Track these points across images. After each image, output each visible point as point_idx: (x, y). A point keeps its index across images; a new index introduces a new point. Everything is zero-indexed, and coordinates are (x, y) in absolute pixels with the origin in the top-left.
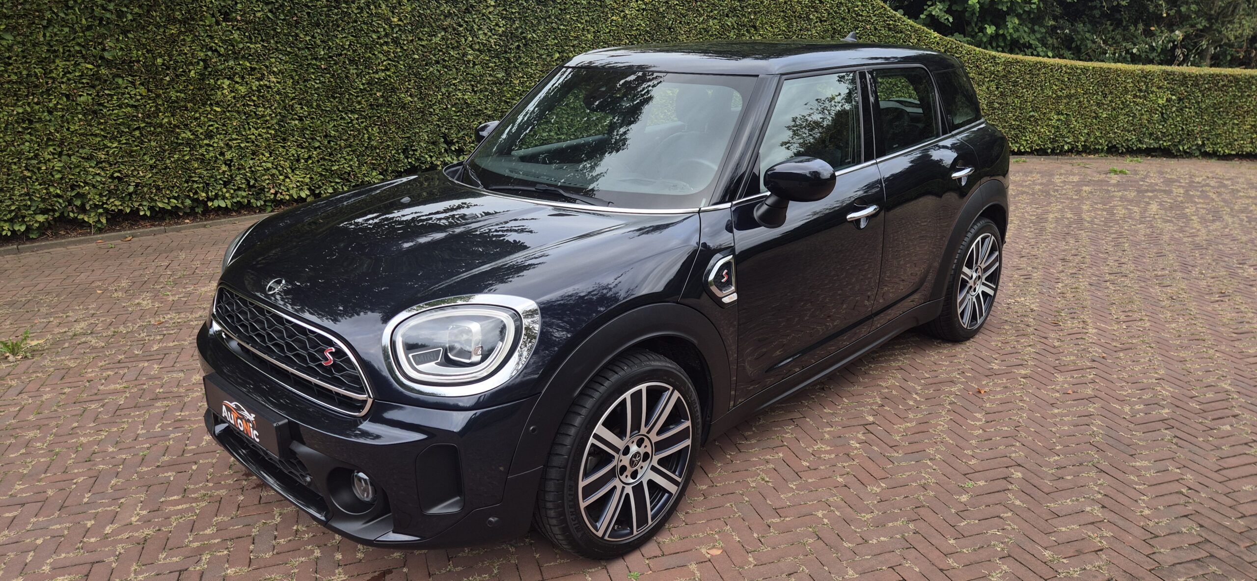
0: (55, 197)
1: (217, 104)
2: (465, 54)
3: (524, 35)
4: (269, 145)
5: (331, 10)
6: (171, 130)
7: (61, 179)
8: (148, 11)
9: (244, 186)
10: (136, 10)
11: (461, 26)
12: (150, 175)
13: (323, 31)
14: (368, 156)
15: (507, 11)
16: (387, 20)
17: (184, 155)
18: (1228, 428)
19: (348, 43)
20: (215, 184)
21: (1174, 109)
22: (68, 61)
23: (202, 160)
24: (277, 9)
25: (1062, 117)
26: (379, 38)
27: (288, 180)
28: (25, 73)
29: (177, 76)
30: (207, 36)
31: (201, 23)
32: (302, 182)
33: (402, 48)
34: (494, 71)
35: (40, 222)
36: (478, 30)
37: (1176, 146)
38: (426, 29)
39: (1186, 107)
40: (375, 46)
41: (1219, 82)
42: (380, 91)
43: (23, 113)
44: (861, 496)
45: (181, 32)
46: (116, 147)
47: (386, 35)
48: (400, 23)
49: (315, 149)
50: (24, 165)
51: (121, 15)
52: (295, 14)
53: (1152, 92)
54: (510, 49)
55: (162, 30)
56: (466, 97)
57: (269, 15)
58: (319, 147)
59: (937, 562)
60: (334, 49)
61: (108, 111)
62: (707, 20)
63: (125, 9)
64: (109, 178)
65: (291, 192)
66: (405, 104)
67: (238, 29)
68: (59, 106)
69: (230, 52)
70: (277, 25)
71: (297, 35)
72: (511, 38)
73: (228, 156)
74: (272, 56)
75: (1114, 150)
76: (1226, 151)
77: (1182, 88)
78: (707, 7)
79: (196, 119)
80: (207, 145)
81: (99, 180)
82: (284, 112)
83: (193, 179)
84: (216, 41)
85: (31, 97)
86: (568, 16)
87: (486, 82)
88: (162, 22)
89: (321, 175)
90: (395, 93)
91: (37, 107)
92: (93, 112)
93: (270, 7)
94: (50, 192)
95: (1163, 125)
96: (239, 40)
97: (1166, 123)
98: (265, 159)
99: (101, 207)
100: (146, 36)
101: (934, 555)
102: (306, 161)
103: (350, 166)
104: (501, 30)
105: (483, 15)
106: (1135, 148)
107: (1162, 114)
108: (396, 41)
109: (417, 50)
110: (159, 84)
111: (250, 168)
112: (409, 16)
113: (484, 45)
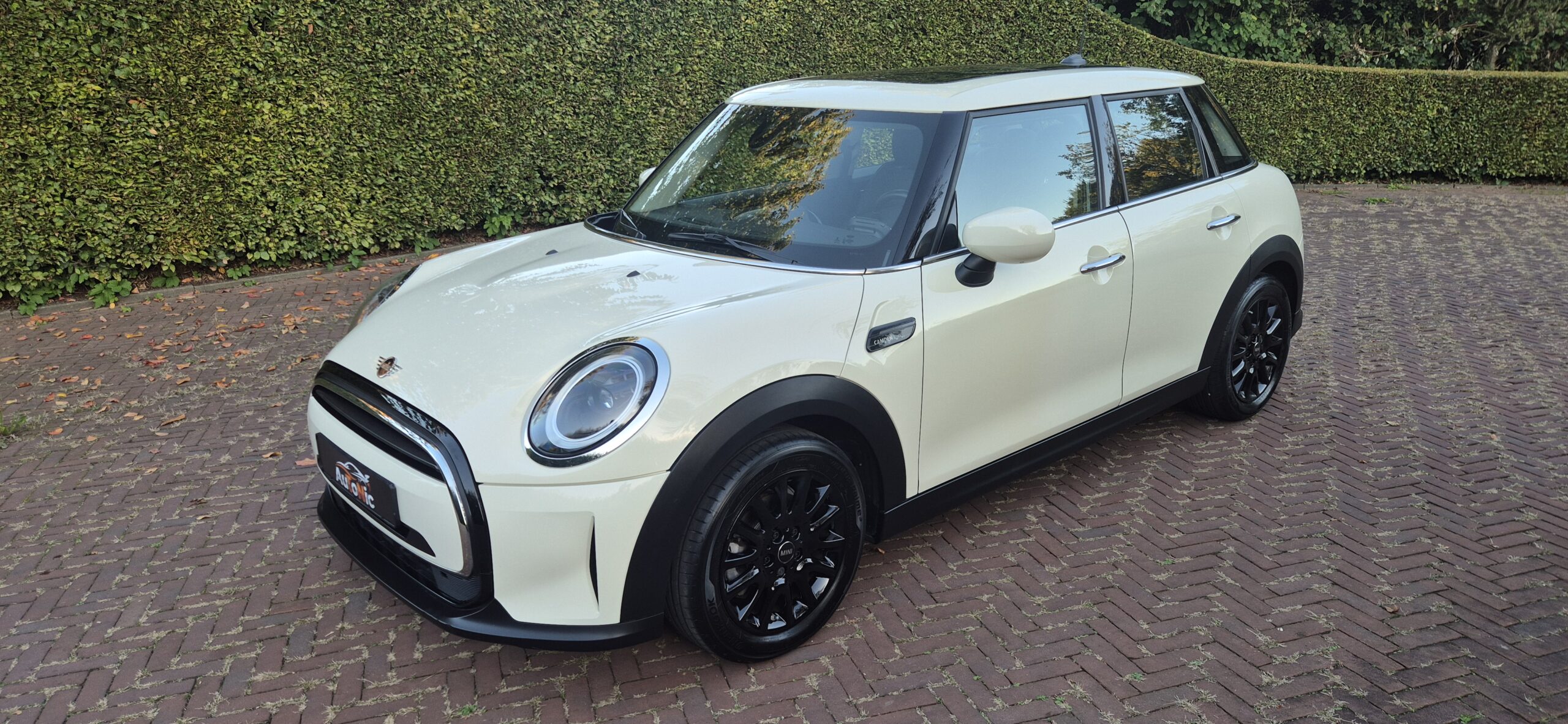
0: (56, 249)
1: (256, 132)
2: (564, 68)
3: (637, 44)
4: (322, 184)
5: (396, 15)
6: (201, 165)
7: (64, 227)
8: (168, 19)
9: (292, 234)
10: (153, 17)
11: (558, 33)
12: (174, 222)
13: (387, 42)
14: (446, 195)
15: (614, 14)
16: (467, 29)
17: (216, 197)
18: (1495, 491)
19: (418, 56)
20: (256, 232)
21: (1448, 122)
22: (71, 81)
23: (239, 202)
24: (330, 14)
25: (1309, 136)
26: (456, 49)
27: (346, 226)
28: (16, 96)
29: (205, 98)
30: (242, 48)
31: (234, 33)
32: (364, 228)
33: (485, 61)
34: (600, 89)
35: (38, 281)
36: (579, 38)
37: (1451, 168)
38: (514, 38)
39: (1462, 119)
40: (451, 60)
41: (1501, 89)
42: (457, 114)
43: (14, 146)
44: (1037, 577)
45: (208, 44)
46: (131, 187)
47: (465, 46)
48: (481, 30)
49: (379, 186)
50: (18, 210)
51: (135, 24)
52: (351, 21)
53: (1419, 102)
54: (620, 61)
55: (186, 41)
56: (566, 121)
57: (319, 22)
58: (384, 185)
59: (1125, 650)
60: (401, 63)
61: (120, 142)
62: (863, 23)
63: (139, 17)
64: (124, 226)
65: (350, 240)
66: (490, 131)
67: (281, 39)
68: (60, 138)
69: (271, 69)
70: (329, 33)
71: (354, 47)
72: (621, 47)
73: (272, 196)
74: (322, 72)
75: (1373, 175)
76: (1514, 173)
77: (1457, 97)
78: (863, 6)
79: (231, 151)
80: (245, 183)
81: (111, 228)
82: (340, 142)
83: (228, 226)
84: (254, 55)
85: (25, 127)
86: (691, 20)
87: (590, 103)
88: (186, 32)
89: (388, 219)
90: (477, 115)
91: (32, 139)
92: (103, 146)
93: (320, 12)
94: (51, 244)
95: (1434, 143)
96: (282, 53)
97: (1437, 140)
98: (317, 200)
99: (115, 261)
100: (166, 49)
101: (1121, 641)
102: (369, 202)
103: (423, 208)
104: (608, 37)
105: (585, 20)
106: (1399, 172)
107: (1433, 129)
108: (477, 53)
109: (504, 62)
110: (183, 109)
111: (299, 212)
112: (492, 23)
113: (588, 56)
